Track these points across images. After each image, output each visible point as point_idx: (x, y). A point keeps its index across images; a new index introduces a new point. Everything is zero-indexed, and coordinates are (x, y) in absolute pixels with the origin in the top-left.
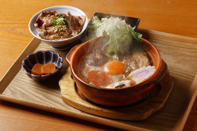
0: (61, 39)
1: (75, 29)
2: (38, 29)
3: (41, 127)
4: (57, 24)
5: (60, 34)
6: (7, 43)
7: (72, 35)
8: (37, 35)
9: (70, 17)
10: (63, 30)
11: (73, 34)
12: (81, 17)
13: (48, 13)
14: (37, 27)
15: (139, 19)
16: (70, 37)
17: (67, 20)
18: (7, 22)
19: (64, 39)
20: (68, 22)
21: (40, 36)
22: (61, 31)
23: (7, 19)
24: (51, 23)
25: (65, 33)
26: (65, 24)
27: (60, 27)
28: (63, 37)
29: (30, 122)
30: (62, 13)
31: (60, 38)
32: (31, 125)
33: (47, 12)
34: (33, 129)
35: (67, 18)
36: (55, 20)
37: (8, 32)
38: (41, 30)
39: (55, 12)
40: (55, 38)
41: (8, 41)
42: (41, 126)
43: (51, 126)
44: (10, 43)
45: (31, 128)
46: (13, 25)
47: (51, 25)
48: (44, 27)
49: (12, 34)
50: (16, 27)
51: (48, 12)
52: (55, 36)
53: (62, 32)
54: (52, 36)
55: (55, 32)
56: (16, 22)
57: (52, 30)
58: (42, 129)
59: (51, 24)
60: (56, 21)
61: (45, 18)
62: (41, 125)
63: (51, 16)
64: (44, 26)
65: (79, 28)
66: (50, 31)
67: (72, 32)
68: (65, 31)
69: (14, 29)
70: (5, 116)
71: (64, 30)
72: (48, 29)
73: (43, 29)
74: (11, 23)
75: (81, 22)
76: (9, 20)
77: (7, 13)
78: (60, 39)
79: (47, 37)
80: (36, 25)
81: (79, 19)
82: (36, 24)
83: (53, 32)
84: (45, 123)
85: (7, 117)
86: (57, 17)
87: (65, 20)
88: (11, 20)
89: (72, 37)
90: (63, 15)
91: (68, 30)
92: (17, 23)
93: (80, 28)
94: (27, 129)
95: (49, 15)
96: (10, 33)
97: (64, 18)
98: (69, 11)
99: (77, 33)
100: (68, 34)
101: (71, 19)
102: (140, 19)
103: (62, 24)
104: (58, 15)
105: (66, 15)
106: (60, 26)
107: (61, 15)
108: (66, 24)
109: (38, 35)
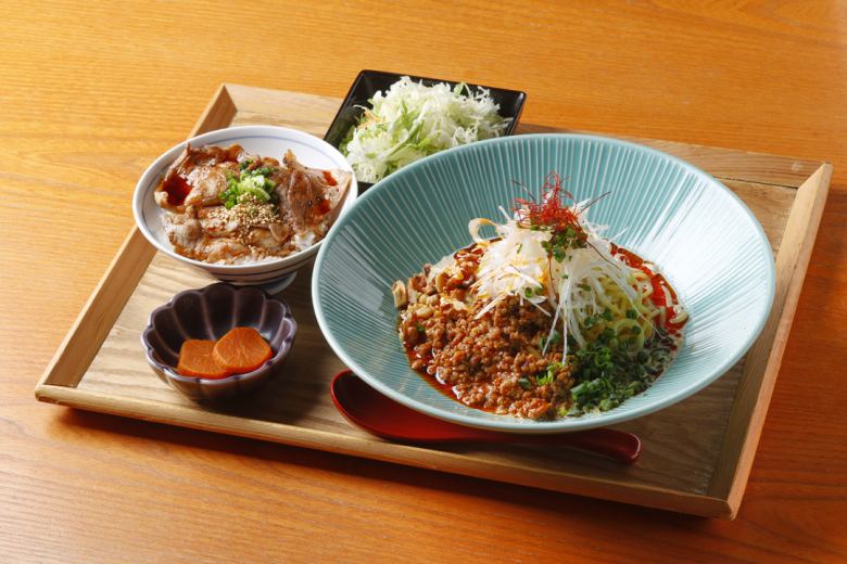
0: (251, 256)
1: (307, 221)
2: (169, 213)
3: (239, 535)
4: (241, 198)
5: (250, 237)
6: (107, 215)
7: (292, 243)
8: (160, 238)
9: (291, 172)
10: (259, 222)
11: (297, 240)
12: (334, 175)
13: (209, 152)
14: (163, 205)
15: (522, 95)
16: (283, 253)
17: (278, 185)
18: (106, 132)
19: (261, 256)
20: (283, 193)
21: (173, 239)
22: (252, 228)
23: (105, 120)
24: (219, 192)
25: (268, 234)
26: (269, 202)
27: (248, 210)
28: (260, 249)
29: (196, 517)
30: (262, 158)
31: (248, 253)
32: (201, 527)
33: (206, 147)
34: (208, 541)
35: (280, 175)
36: (235, 182)
37: (112, 172)
38: (177, 218)
39: (238, 149)
40: (226, 253)
41: (112, 205)
42: (236, 531)
43: (276, 532)
44: (116, 214)
45: (201, 540)
46: (129, 144)
47: (217, 202)
48: (189, 209)
49: (124, 179)
50: (142, 155)
51: (208, 149)
52: (230, 245)
53: (257, 233)
54: (216, 246)
55: (230, 230)
56: (140, 132)
57: (220, 222)
58: (240, 544)
59: (218, 198)
60: (239, 185)
61: (197, 170)
62: (237, 527)
63: (222, 165)
64: (190, 204)
65: (321, 217)
66: (211, 226)
67: (295, 233)
68: (267, 230)
69: (133, 161)
70: (106, 493)
71: (263, 222)
72: (205, 217)
73: (187, 215)
74: (119, 139)
75: (331, 195)
76: (114, 123)
77: (105, 98)
78: (247, 257)
79: (198, 248)
80: (161, 196)
81: (325, 180)
82: (163, 193)
83: (223, 229)
84: (253, 521)
85: (113, 495)
86: (243, 172)
87: (272, 183)
88: (121, 127)
89: (294, 255)
90: (267, 164)
91: (281, 224)
92: (145, 139)
93: (327, 218)
94: (185, 541)
95: (213, 161)
96: (118, 176)
97: (267, 175)
98: (289, 151)
99: (313, 236)
100: (278, 239)
101: (293, 180)
102: (525, 95)
103: (257, 199)
104: (248, 163)
105: (276, 163)
106: (249, 208)
107: (259, 164)
108: (275, 200)
109: (166, 239)
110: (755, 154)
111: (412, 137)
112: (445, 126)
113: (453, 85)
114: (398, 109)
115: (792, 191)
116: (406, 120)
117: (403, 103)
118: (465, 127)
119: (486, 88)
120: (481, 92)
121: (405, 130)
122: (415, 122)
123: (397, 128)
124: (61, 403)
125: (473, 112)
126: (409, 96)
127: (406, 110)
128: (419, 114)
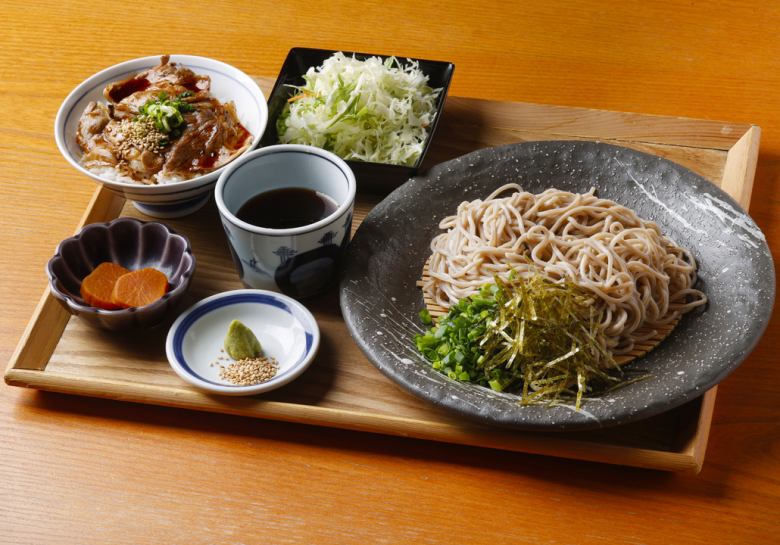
15: (450, 66)
102: (453, 66)
110: (686, 119)
111: (349, 109)
112: (381, 98)
113: (384, 58)
114: (333, 83)
115: (722, 154)
116: (344, 92)
117: (339, 77)
118: (400, 98)
119: (414, 60)
120: (410, 65)
121: (343, 101)
122: (352, 93)
123: (335, 101)
124: (30, 387)
125: (406, 84)
126: (344, 70)
127: (342, 83)
128: (355, 87)
